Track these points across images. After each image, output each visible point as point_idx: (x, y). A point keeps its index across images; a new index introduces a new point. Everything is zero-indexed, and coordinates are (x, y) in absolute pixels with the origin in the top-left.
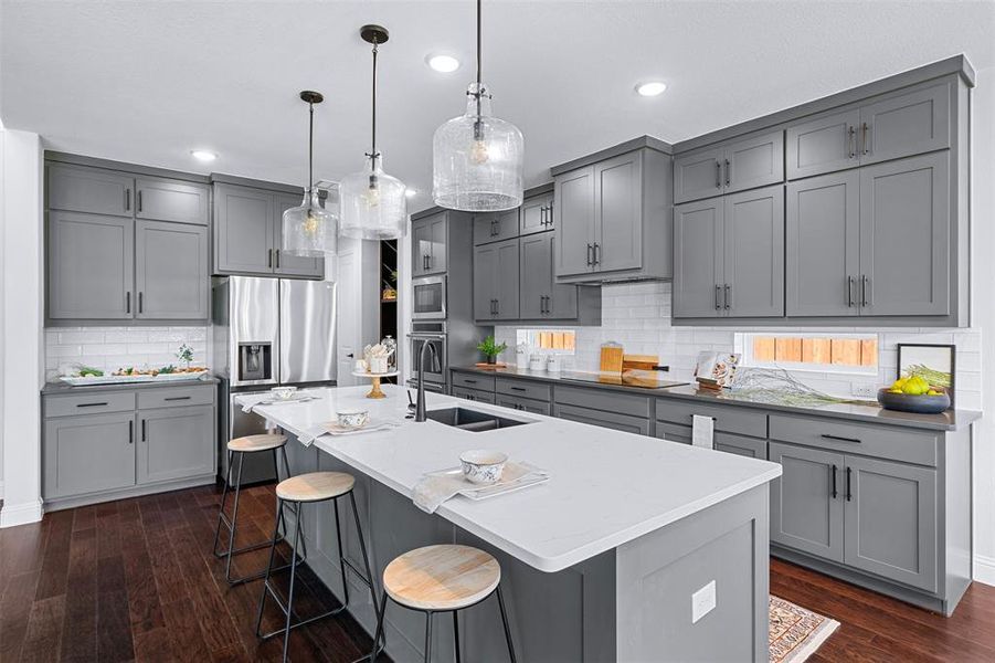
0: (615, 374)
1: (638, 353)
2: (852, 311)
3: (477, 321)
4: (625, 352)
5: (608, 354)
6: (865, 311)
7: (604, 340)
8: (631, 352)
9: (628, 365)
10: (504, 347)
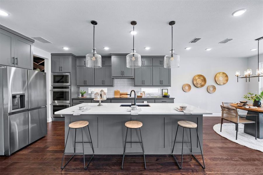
0: (118, 96)
1: (123, 92)
2: (161, 85)
3: (77, 86)
4: (120, 92)
5: (116, 93)
6: (162, 85)
7: (115, 90)
8: (121, 92)
9: (121, 94)
10: (85, 92)
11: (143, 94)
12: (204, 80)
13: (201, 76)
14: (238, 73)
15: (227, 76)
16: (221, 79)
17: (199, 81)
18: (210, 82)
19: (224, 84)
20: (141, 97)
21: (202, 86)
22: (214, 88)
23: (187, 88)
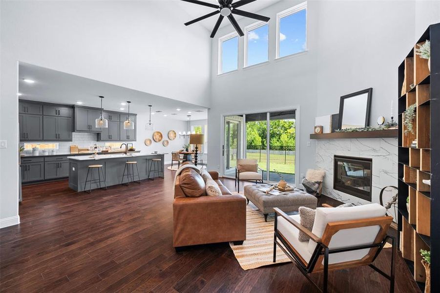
0: (75, 152)
1: (83, 147)
2: (128, 140)
4: (79, 147)
5: (73, 148)
7: (72, 145)
9: (80, 150)
11: (109, 148)
12: (161, 136)
13: (159, 132)
14: (180, 133)
15: (175, 133)
16: (172, 135)
17: (157, 137)
18: (165, 138)
19: (174, 139)
20: (108, 151)
21: (160, 141)
22: (168, 142)
23: (148, 142)
